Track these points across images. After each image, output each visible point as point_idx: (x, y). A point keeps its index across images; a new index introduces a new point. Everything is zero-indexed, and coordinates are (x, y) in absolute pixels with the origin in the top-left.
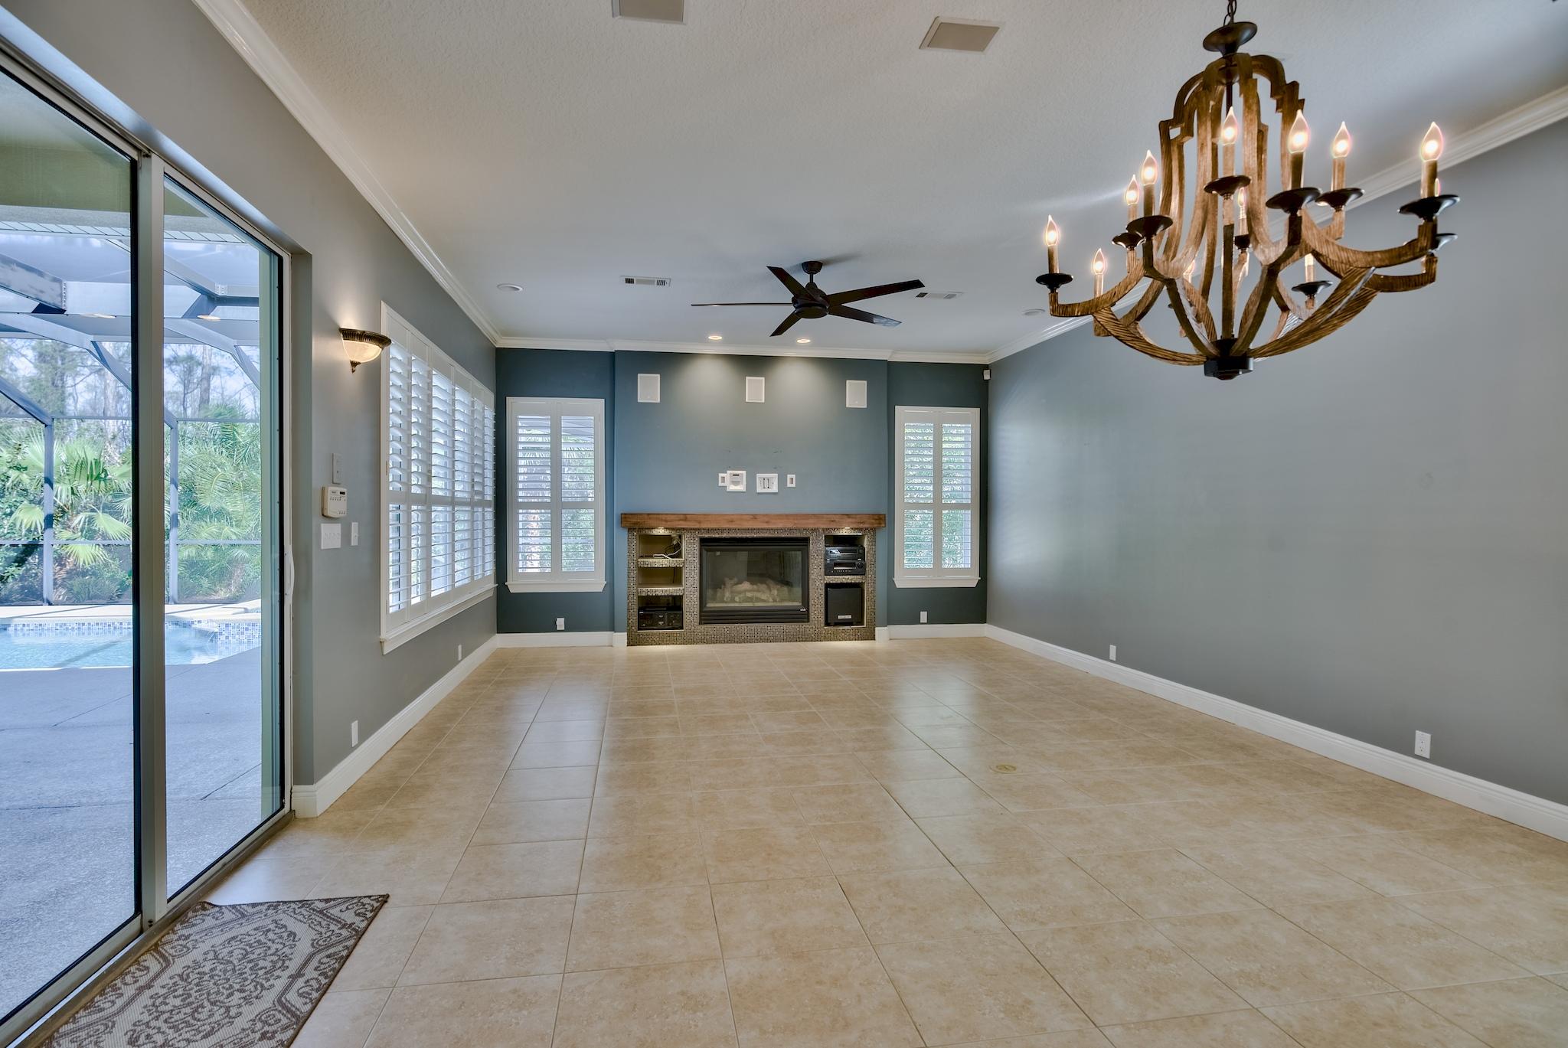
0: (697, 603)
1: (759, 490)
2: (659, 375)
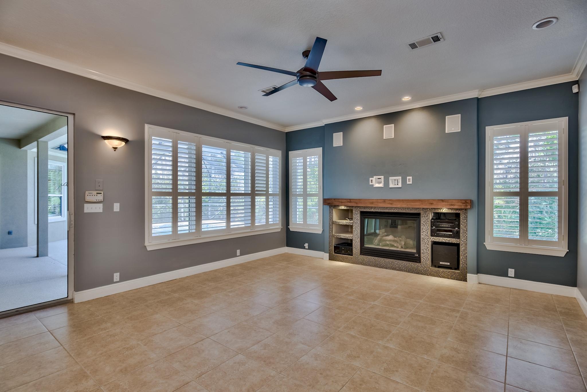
0: (359, 244)
1: (391, 186)
2: (342, 132)
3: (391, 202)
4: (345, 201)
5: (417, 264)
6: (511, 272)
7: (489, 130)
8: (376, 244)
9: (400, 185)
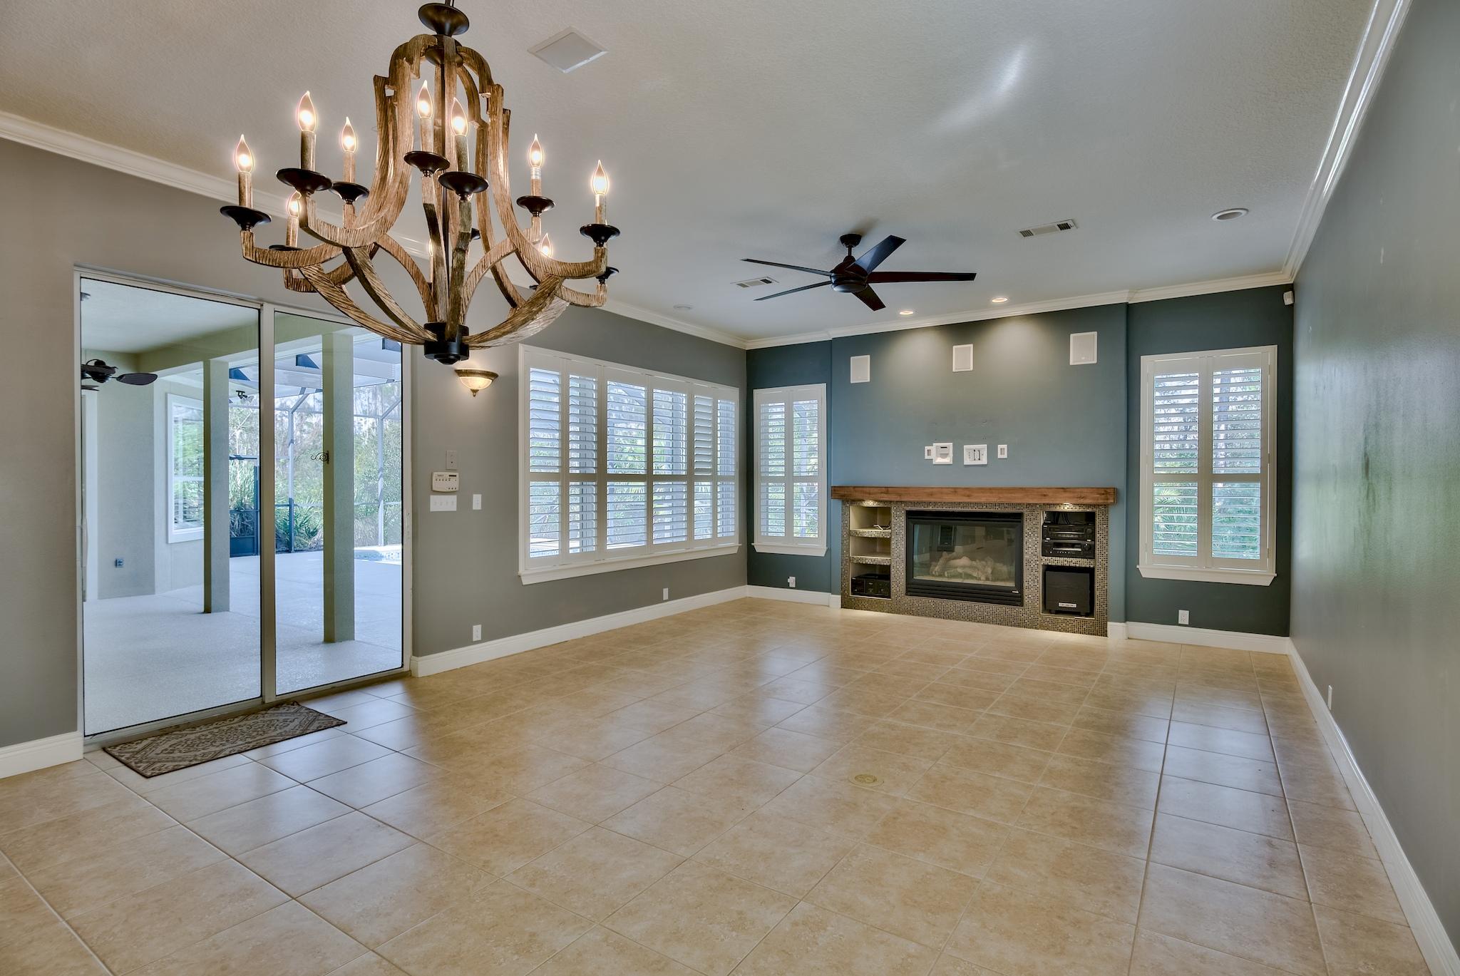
0: (904, 574)
1: (967, 461)
2: (869, 356)
3: (968, 493)
4: (876, 490)
5: (1017, 608)
6: (1184, 616)
7: (1148, 363)
8: (937, 573)
9: (984, 461)
